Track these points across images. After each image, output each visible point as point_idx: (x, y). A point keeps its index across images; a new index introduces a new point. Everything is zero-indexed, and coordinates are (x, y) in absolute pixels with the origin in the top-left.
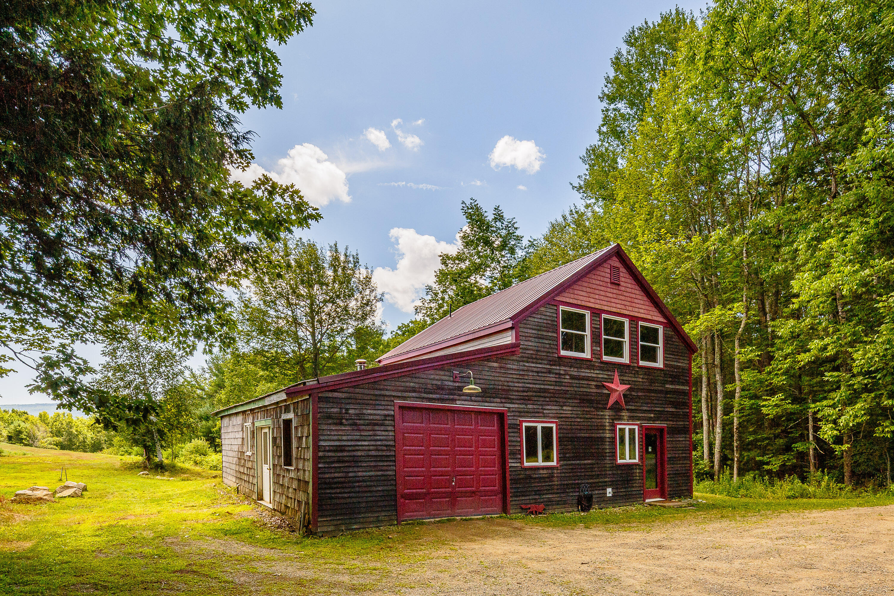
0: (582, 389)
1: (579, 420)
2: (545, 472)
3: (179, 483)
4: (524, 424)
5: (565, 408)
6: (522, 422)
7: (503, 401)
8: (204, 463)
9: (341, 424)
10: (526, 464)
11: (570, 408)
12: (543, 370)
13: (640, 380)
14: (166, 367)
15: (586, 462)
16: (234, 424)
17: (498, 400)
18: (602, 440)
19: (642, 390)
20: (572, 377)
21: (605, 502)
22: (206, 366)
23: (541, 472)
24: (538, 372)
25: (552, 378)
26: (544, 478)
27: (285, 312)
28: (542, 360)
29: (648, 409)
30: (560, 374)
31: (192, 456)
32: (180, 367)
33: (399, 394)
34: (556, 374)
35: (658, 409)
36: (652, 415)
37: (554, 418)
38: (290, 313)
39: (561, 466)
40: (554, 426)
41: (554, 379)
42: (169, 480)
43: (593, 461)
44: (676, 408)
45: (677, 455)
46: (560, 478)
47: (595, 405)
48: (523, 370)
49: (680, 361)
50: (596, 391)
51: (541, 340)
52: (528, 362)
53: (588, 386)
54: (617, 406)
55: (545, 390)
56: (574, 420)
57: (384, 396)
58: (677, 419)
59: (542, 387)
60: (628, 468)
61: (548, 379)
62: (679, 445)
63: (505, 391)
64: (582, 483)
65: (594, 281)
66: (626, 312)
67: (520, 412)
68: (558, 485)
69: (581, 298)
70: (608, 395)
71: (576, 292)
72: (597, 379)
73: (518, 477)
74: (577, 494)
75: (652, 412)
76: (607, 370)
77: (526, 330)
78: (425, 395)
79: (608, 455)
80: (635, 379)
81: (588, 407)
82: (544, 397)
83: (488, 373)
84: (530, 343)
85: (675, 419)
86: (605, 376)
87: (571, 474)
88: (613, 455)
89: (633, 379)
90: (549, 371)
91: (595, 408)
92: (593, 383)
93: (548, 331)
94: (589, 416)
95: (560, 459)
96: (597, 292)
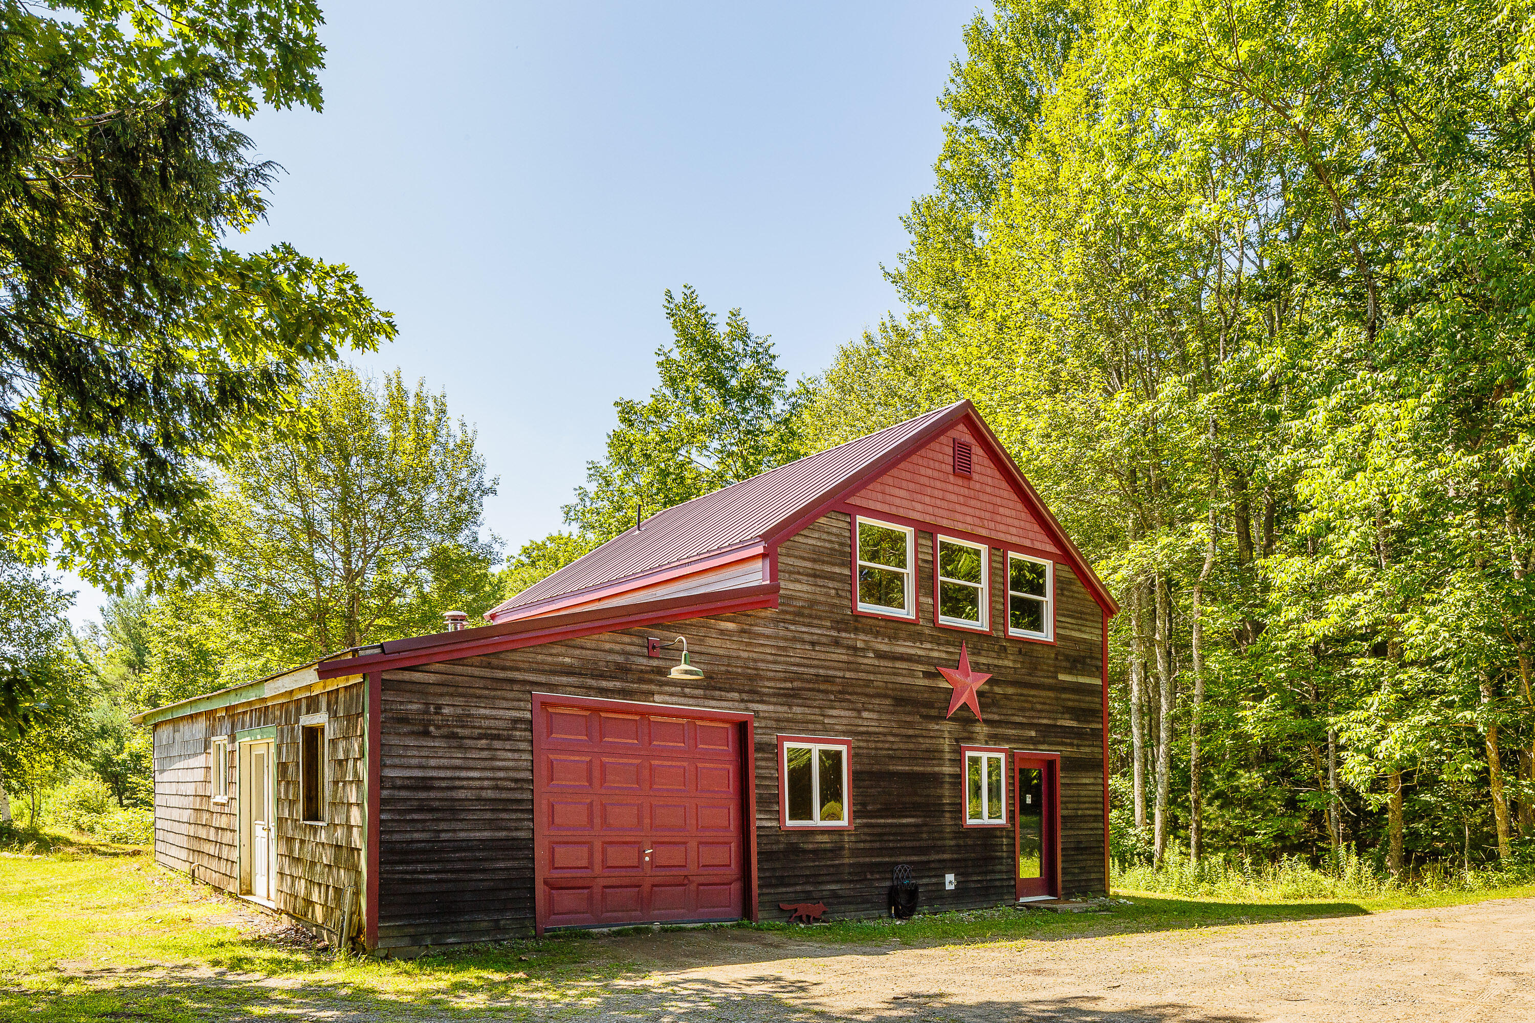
0: (900, 679)
1: (891, 739)
2: (825, 838)
3: (55, 866)
4: (787, 745)
5: (865, 714)
6: (781, 740)
7: (745, 697)
8: (98, 828)
9: (426, 734)
10: (789, 823)
11: (875, 716)
12: (824, 640)
13: (1011, 664)
14: (24, 620)
15: (905, 821)
16: (187, 738)
17: (736, 695)
18: (936, 779)
19: (1014, 683)
20: (880, 655)
21: (939, 899)
22: (100, 621)
23: (819, 838)
24: (813, 644)
25: (840, 655)
26: (825, 850)
27: (287, 509)
28: (820, 618)
29: (1024, 720)
30: (855, 649)
31: (72, 813)
32: (53, 620)
33: (542, 679)
34: (848, 647)
35: (1045, 721)
36: (1033, 734)
37: (844, 733)
38: (298, 512)
39: (856, 828)
40: (843, 748)
41: (845, 658)
42: (30, 860)
43: (919, 821)
44: (1079, 721)
45: (1080, 812)
46: (855, 852)
47: (924, 711)
48: (786, 639)
49: (1088, 629)
50: (926, 682)
51: (820, 582)
52: (794, 623)
53: (911, 673)
54: (965, 714)
55: (828, 679)
56: (882, 738)
57: (512, 681)
58: (1080, 742)
59: (821, 672)
60: (987, 833)
61: (834, 657)
62: (1083, 793)
63: (751, 678)
64: (897, 864)
65: (923, 471)
66: (984, 532)
67: (778, 720)
68: (850, 865)
69: (898, 501)
70: (950, 692)
71: (888, 489)
72: (928, 661)
73: (775, 847)
74: (888, 884)
75: (1031, 726)
76: (948, 643)
77: (790, 561)
78: (593, 683)
79: (947, 808)
80: (1000, 663)
81: (909, 713)
82: (826, 692)
83: (717, 643)
84: (798, 587)
85: (1075, 742)
86: (944, 656)
87: (877, 845)
88: (958, 810)
89: (996, 662)
90: (836, 643)
91: (922, 716)
92: (921, 668)
93: (833, 564)
94: (911, 732)
95: (855, 814)
96: (929, 491)
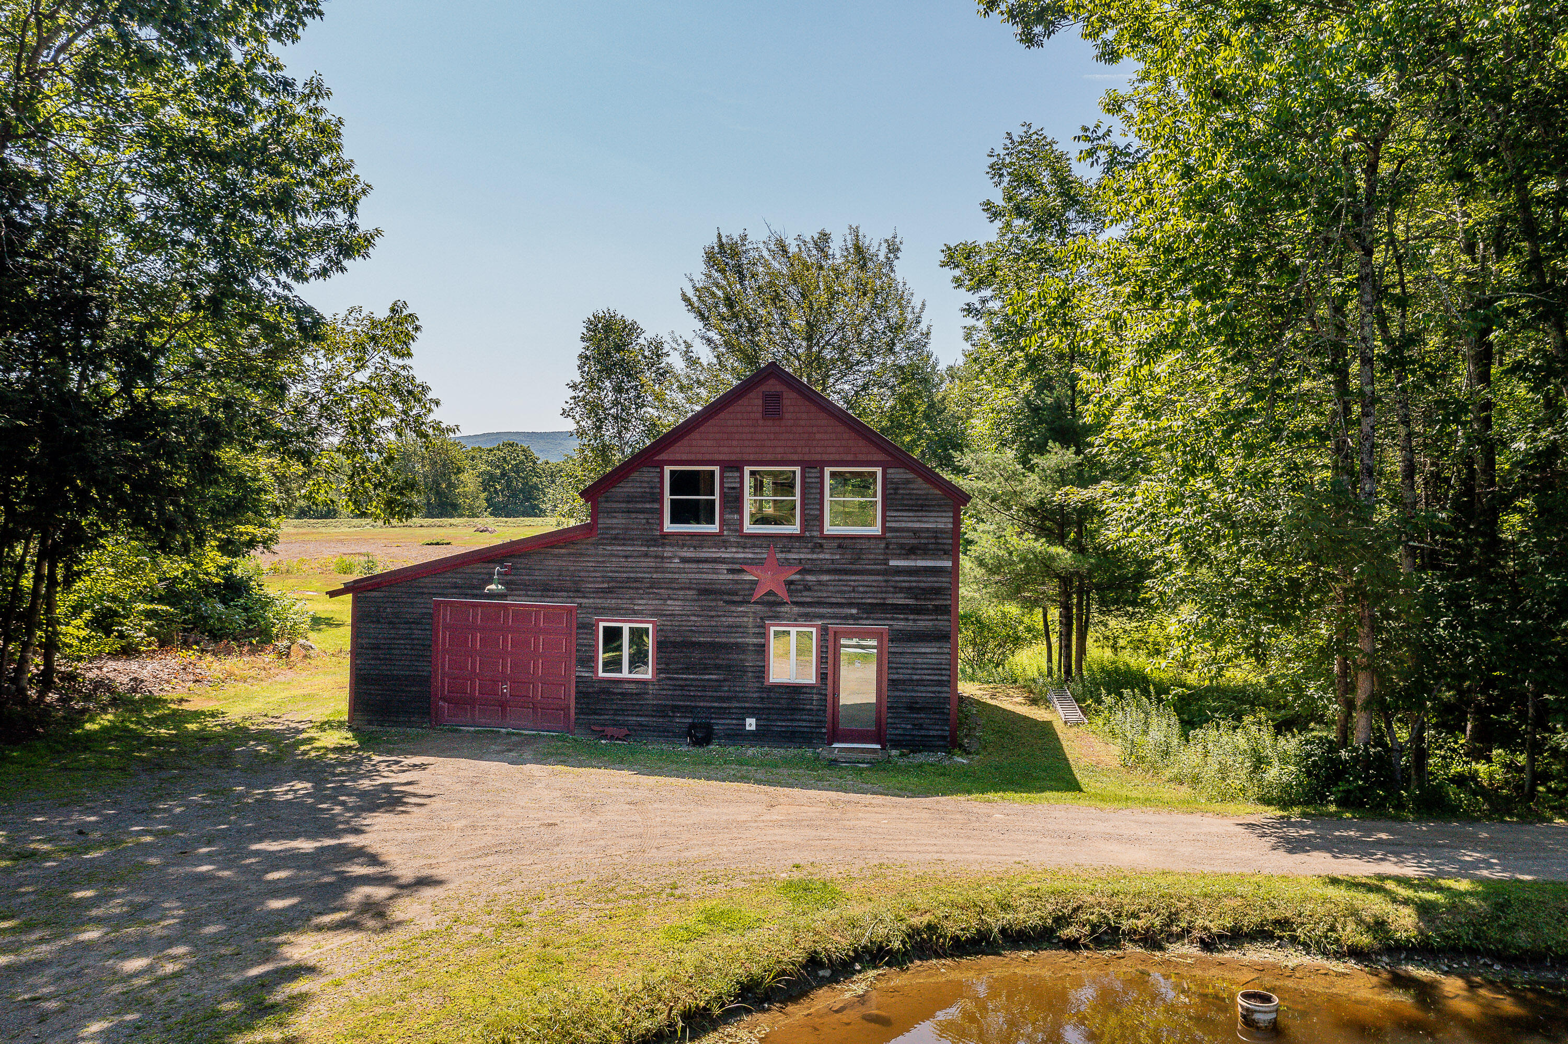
0: (704, 576)
1: (693, 618)
2: (633, 686)
4: (602, 625)
5: (669, 602)
6: (598, 621)
7: (571, 594)
9: (379, 622)
10: (601, 674)
11: (680, 603)
12: (636, 554)
13: (827, 556)
15: (707, 677)
17: (565, 594)
18: (740, 648)
19: (828, 572)
20: (684, 560)
21: (738, 736)
23: (627, 686)
24: (626, 557)
25: (649, 563)
26: (632, 694)
28: (633, 540)
29: (843, 601)
30: (663, 558)
33: (440, 591)
34: (656, 557)
35: (869, 601)
36: (854, 611)
37: (652, 615)
39: (659, 680)
40: (650, 626)
41: (653, 564)
43: (722, 677)
44: (917, 599)
45: (915, 677)
46: (656, 696)
47: (726, 597)
48: (604, 556)
49: (932, 519)
50: (730, 577)
51: (634, 515)
52: (610, 544)
53: (715, 571)
54: (772, 598)
55: (636, 580)
56: (685, 618)
57: (423, 593)
58: (916, 617)
59: (632, 575)
60: (794, 690)
61: (643, 565)
62: (919, 661)
63: (575, 582)
64: (697, 707)
65: (730, 423)
66: (795, 457)
67: (596, 608)
68: (654, 705)
69: (703, 450)
70: (755, 583)
71: (694, 443)
72: (733, 561)
73: (590, 690)
74: (690, 721)
75: (851, 605)
76: (754, 546)
77: (607, 505)
78: (469, 591)
79: (750, 669)
80: (815, 556)
81: (712, 600)
82: (637, 588)
83: (552, 563)
84: (615, 521)
85: (911, 617)
86: (750, 556)
87: (679, 692)
88: (762, 671)
89: (809, 556)
90: (646, 555)
91: (725, 602)
92: (724, 566)
93: (644, 502)
94: (713, 613)
95: (658, 671)
96: (737, 436)
